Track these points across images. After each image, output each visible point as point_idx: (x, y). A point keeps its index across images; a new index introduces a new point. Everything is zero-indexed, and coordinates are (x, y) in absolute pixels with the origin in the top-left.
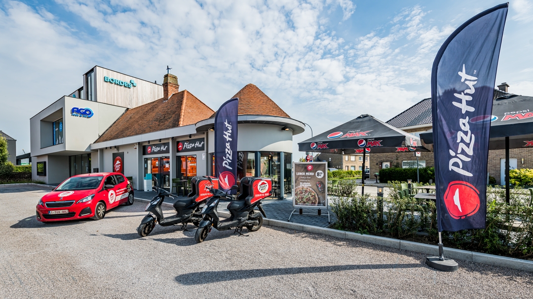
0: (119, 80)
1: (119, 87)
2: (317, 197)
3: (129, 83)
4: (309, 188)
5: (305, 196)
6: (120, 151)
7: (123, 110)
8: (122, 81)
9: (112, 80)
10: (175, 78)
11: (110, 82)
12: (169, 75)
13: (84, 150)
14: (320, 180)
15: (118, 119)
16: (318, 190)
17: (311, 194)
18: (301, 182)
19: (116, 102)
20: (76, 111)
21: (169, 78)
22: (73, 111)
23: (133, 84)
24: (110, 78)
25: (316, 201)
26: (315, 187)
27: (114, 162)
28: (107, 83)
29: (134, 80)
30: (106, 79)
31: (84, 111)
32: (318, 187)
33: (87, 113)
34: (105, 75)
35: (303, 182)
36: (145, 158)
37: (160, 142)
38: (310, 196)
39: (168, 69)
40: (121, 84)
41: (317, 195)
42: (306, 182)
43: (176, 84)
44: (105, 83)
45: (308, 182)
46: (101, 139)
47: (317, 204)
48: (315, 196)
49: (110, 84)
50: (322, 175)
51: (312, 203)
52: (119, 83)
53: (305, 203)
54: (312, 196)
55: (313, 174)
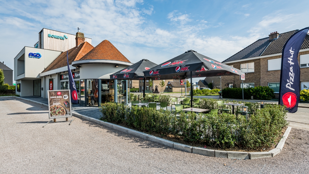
0: (57, 36)
1: (57, 39)
2: (65, 110)
3: (63, 37)
4: (59, 106)
5: (57, 111)
6: (52, 78)
7: (60, 53)
8: (59, 36)
9: (53, 36)
10: (83, 34)
11: (51, 37)
12: (79, 33)
13: (36, 77)
14: (66, 100)
15: (56, 58)
16: (65, 106)
17: (61, 109)
18: (54, 102)
19: (55, 49)
20: (31, 55)
21: (78, 35)
22: (29, 55)
23: (65, 37)
24: (52, 35)
25: (64, 113)
26: (63, 105)
27: (50, 84)
28: (50, 38)
29: (66, 35)
30: (49, 35)
31: (36, 55)
32: (65, 104)
33: (38, 55)
34: (49, 33)
35: (55, 102)
36: (61, 82)
37: (64, 73)
38: (60, 110)
39: (78, 29)
40: (58, 38)
41: (65, 109)
42: (57, 102)
43: (83, 38)
44: (49, 38)
45: (58, 102)
46: (46, 70)
47: (65, 115)
48: (63, 110)
49: (52, 38)
50: (68, 97)
51: (62, 114)
52: (57, 37)
53: (57, 115)
54: (61, 110)
55: (61, 97)
